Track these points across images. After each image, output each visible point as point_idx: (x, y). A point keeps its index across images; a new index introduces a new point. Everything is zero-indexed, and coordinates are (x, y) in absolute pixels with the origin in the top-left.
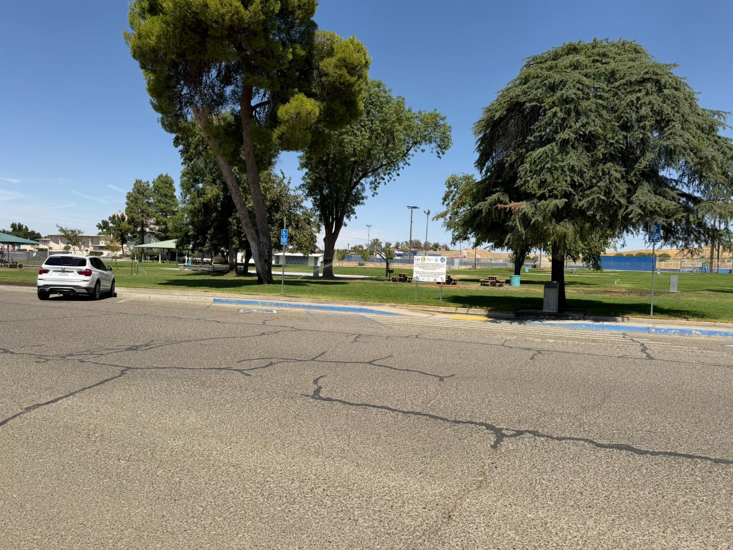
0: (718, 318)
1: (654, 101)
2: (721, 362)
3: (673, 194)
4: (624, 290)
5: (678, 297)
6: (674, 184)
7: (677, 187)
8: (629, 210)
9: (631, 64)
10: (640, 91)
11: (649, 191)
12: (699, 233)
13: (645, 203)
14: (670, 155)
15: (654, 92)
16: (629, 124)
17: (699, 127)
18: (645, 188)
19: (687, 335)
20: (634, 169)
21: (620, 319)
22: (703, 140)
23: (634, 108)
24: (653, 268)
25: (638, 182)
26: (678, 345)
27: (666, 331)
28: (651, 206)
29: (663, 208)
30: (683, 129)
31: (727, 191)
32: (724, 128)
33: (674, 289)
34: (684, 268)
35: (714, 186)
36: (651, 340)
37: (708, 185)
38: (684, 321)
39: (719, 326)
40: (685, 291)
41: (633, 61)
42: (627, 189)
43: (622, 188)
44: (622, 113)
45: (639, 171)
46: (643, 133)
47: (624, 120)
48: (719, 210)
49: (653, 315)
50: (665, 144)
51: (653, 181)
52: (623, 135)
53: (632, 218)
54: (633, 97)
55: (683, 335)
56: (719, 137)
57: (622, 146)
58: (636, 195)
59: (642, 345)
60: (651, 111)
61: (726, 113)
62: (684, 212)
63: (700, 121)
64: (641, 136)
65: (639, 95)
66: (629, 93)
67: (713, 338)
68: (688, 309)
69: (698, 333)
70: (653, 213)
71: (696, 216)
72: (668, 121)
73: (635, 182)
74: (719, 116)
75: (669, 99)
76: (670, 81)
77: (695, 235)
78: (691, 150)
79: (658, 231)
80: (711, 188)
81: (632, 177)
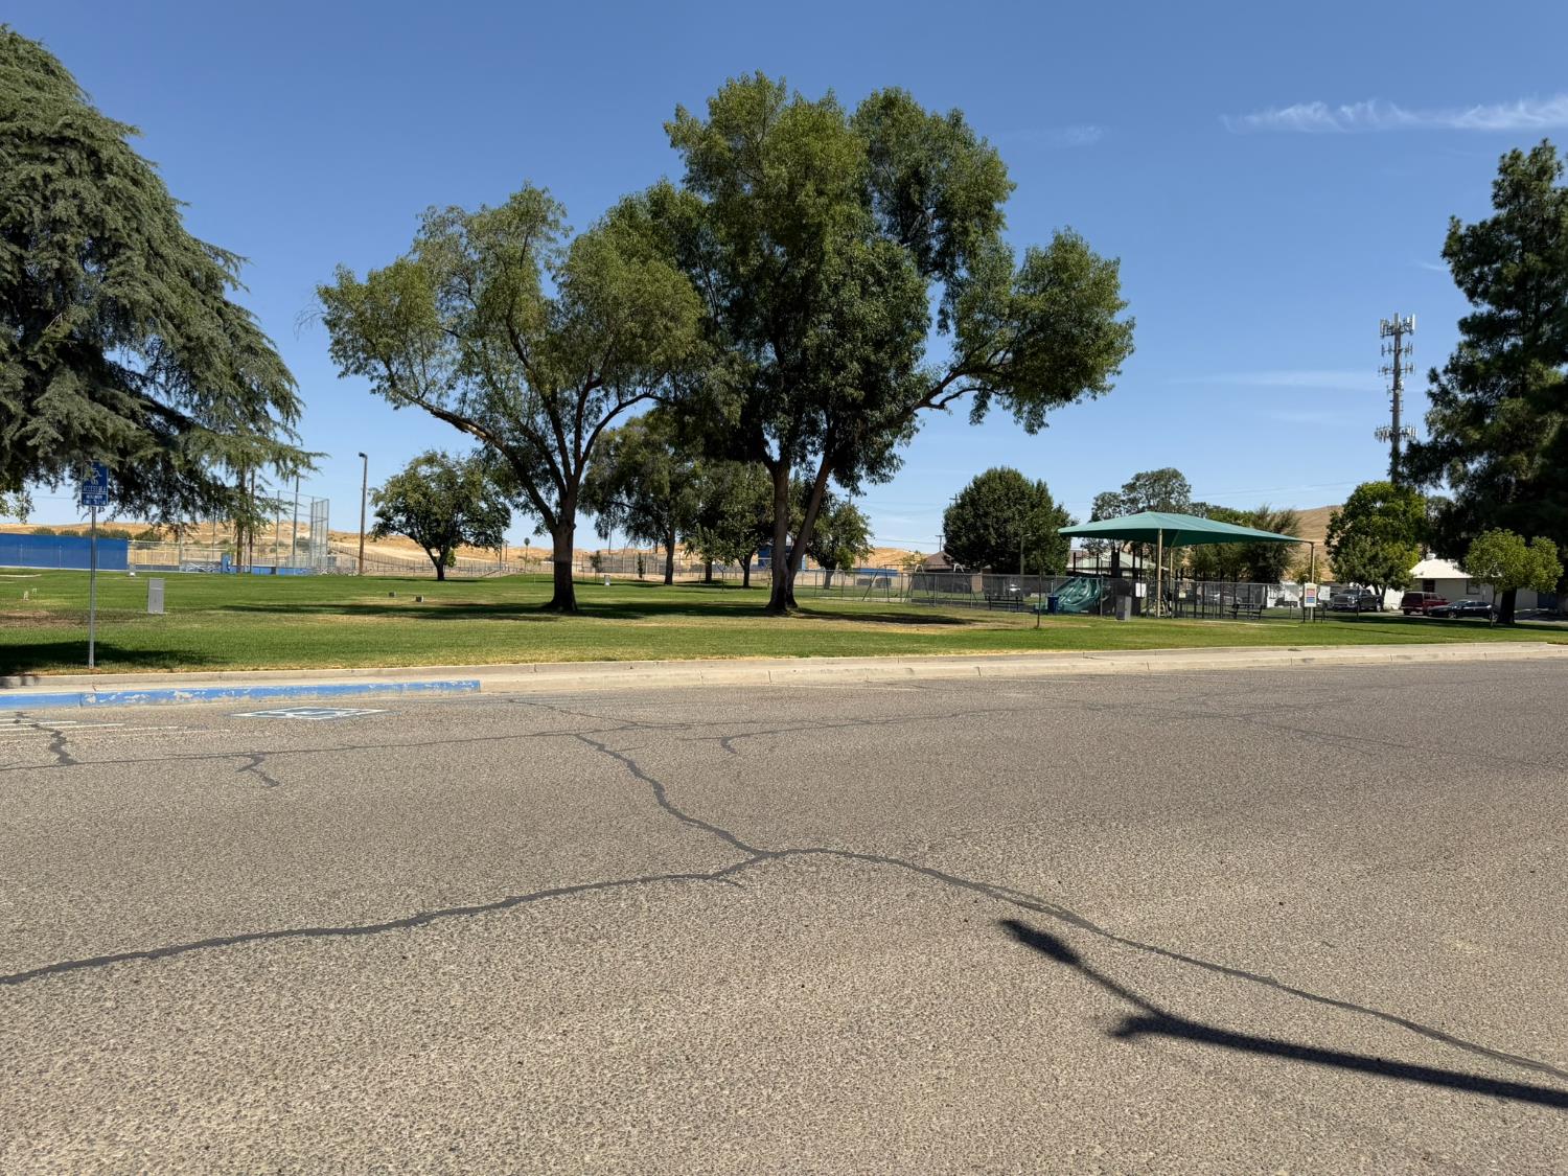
0: (227, 663)
1: (85, 194)
2: (215, 749)
3: (135, 404)
4: (44, 613)
5: (162, 625)
6: (139, 383)
7: (144, 391)
8: (29, 428)
9: (31, 92)
10: (51, 161)
11: (77, 392)
12: (191, 490)
13: (67, 416)
14: (123, 318)
15: (86, 173)
16: (25, 231)
17: (186, 274)
18: (69, 383)
19: (164, 701)
20: (41, 335)
21: (15, 679)
22: (194, 302)
23: (37, 196)
24: (123, 564)
25: (52, 368)
26: (138, 725)
27: (121, 698)
28: (82, 425)
29: (110, 431)
30: (148, 268)
31: (242, 412)
32: (235, 288)
33: (156, 608)
34: (187, 562)
35: (216, 399)
36: (79, 723)
37: (206, 397)
38: (162, 673)
39: (229, 679)
40: (180, 611)
41: (38, 88)
42: (24, 379)
43: (10, 374)
44: (8, 199)
45: (53, 344)
46: (60, 259)
47: (13, 218)
48: (224, 448)
49: (96, 664)
50: (110, 292)
51: (87, 370)
52: (12, 253)
53: (36, 448)
54: (37, 170)
55: (155, 703)
56: (226, 304)
57: (9, 277)
58: (47, 395)
59: (58, 733)
60: (80, 213)
61: (239, 258)
62: (157, 445)
63: (189, 263)
64: (56, 264)
65: (50, 169)
66: (25, 156)
67: (216, 703)
68: (176, 648)
69: (187, 695)
70: (87, 440)
71: (182, 456)
72: (118, 245)
73: (44, 367)
74: (226, 261)
75: (118, 199)
76: (121, 160)
77: (182, 496)
78: (170, 318)
79: (103, 482)
80: (212, 403)
81: (34, 353)
